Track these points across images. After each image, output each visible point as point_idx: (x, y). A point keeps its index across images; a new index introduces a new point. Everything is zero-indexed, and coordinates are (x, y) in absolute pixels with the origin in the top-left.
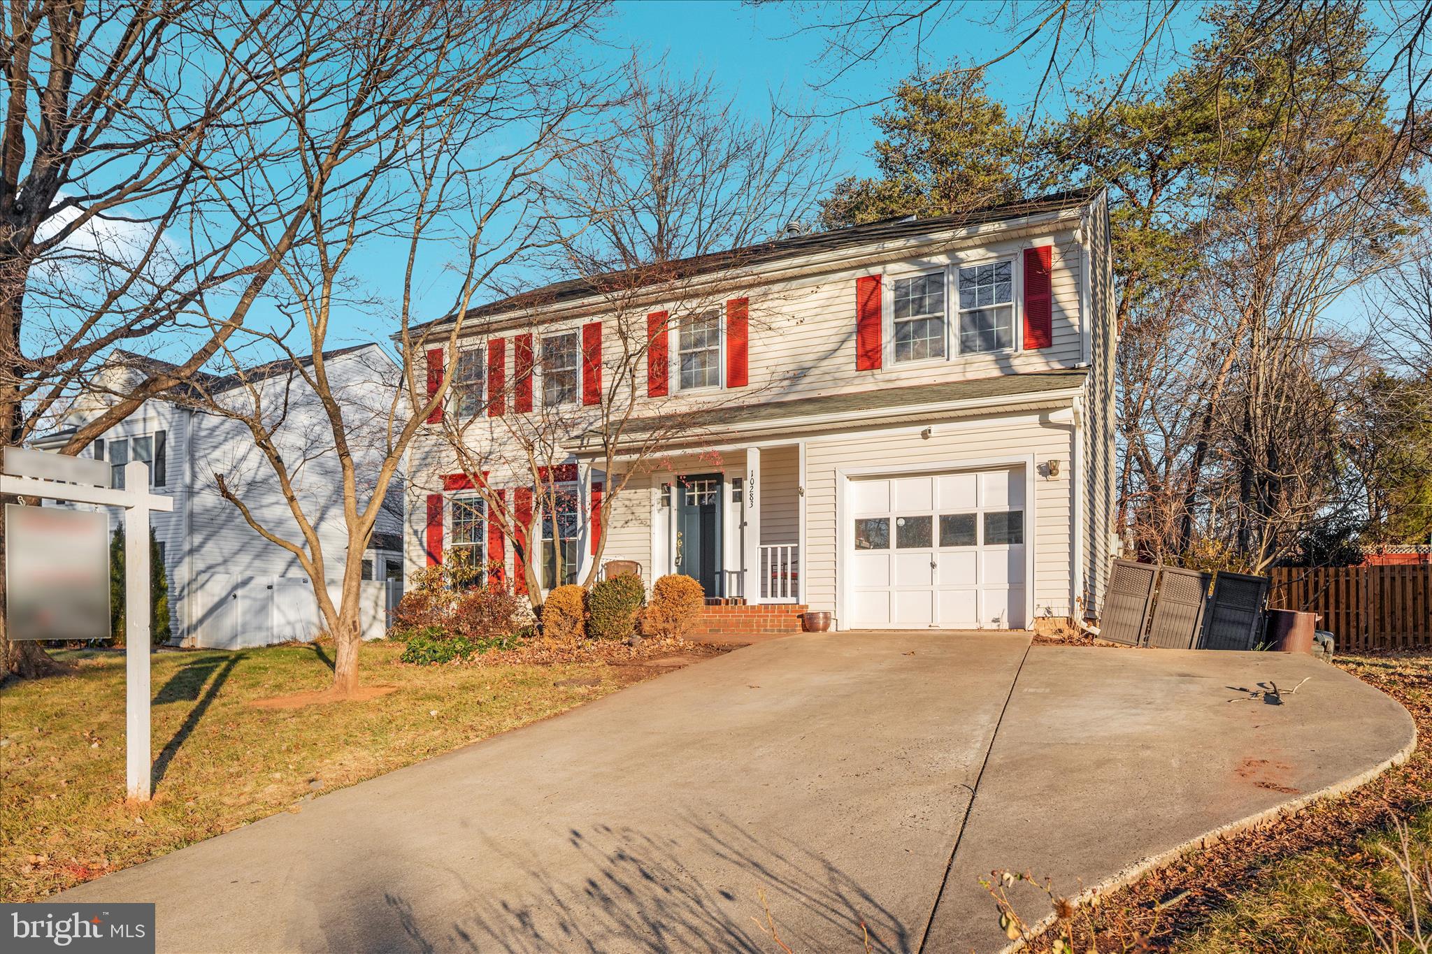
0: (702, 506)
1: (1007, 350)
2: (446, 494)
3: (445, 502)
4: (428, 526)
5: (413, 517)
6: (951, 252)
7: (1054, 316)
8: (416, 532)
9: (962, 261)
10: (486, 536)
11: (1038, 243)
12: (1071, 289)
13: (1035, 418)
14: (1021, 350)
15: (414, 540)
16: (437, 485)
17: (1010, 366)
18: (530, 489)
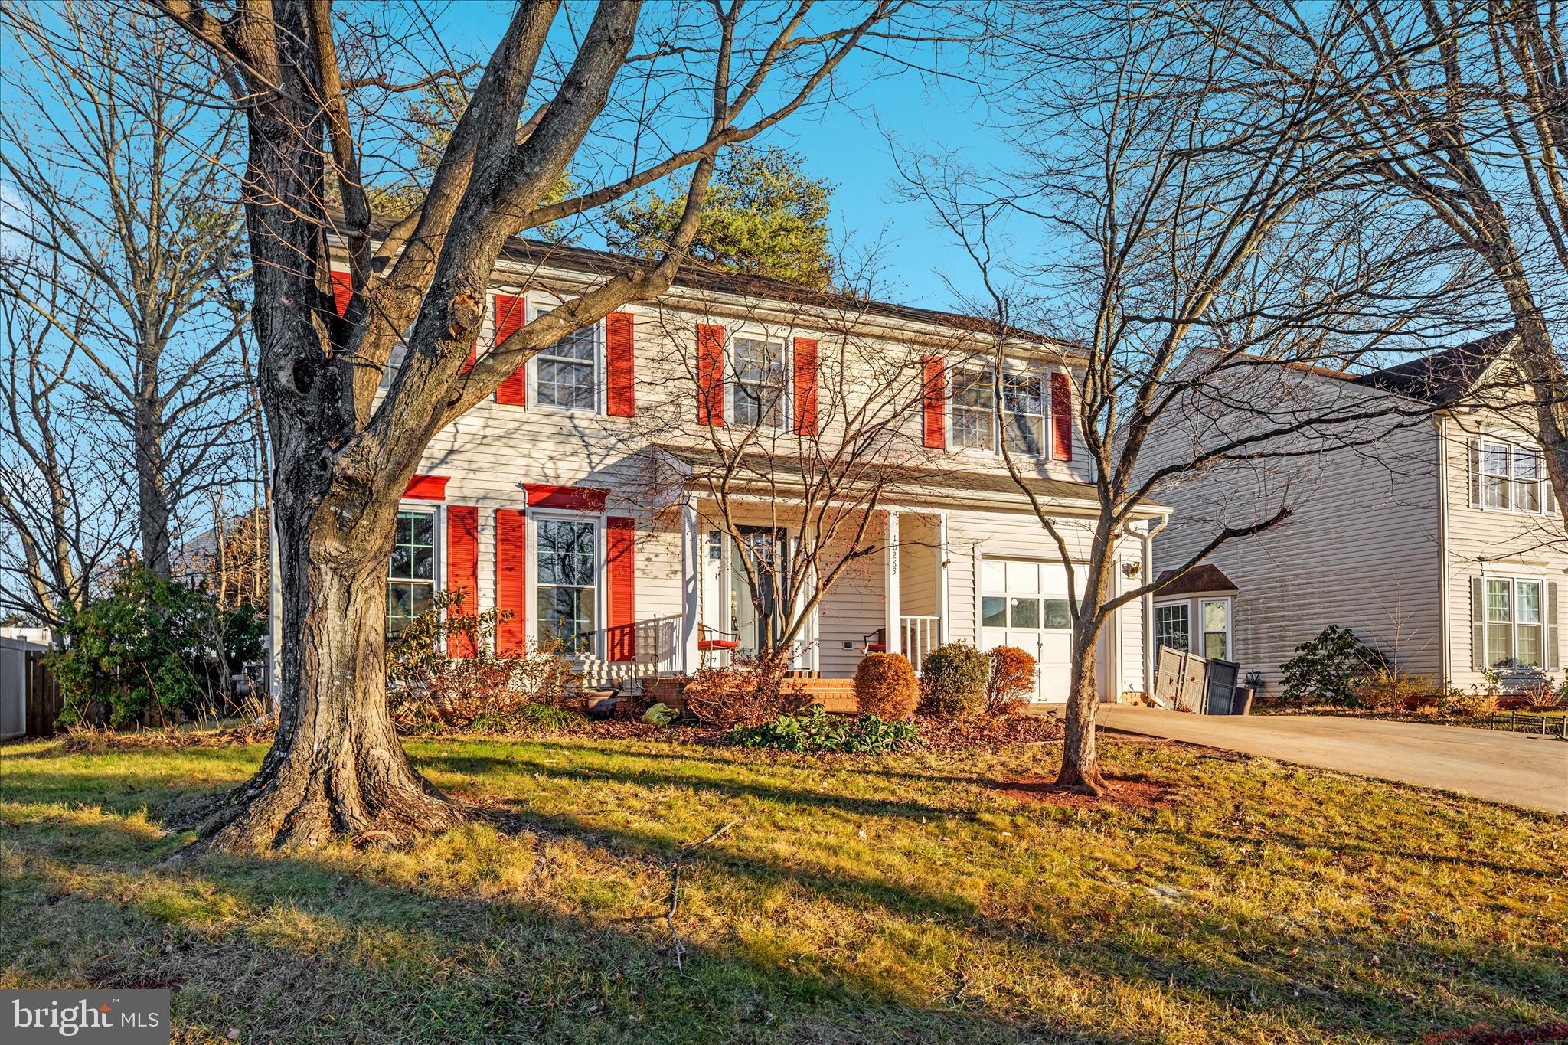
1: (1043, 457)
7: (1073, 436)
10: (442, 571)
11: (1063, 370)
14: (1052, 460)
17: (1046, 471)
18: (522, 513)
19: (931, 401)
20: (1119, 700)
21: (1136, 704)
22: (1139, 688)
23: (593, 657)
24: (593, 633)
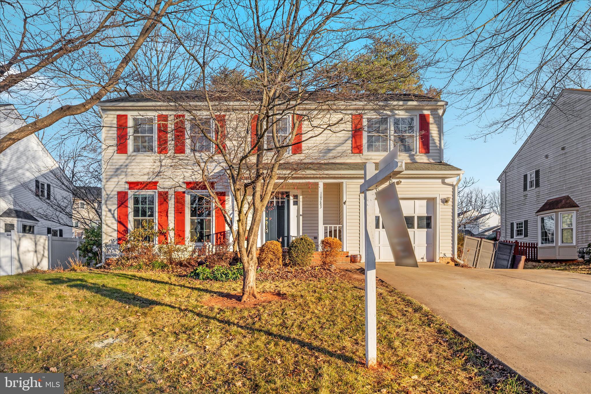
0: (278, 206)
1: (413, 153)
2: (129, 191)
3: (129, 196)
4: (118, 207)
5: (108, 202)
6: (392, 110)
7: (430, 142)
8: (110, 211)
9: (396, 114)
10: (157, 215)
11: (426, 112)
12: (437, 132)
13: (440, 181)
14: (418, 153)
15: (109, 214)
16: (124, 187)
17: (414, 159)
18: (184, 192)
19: (356, 132)
20: (438, 260)
21: (448, 263)
22: (449, 255)
23: (210, 244)
24: (210, 235)
